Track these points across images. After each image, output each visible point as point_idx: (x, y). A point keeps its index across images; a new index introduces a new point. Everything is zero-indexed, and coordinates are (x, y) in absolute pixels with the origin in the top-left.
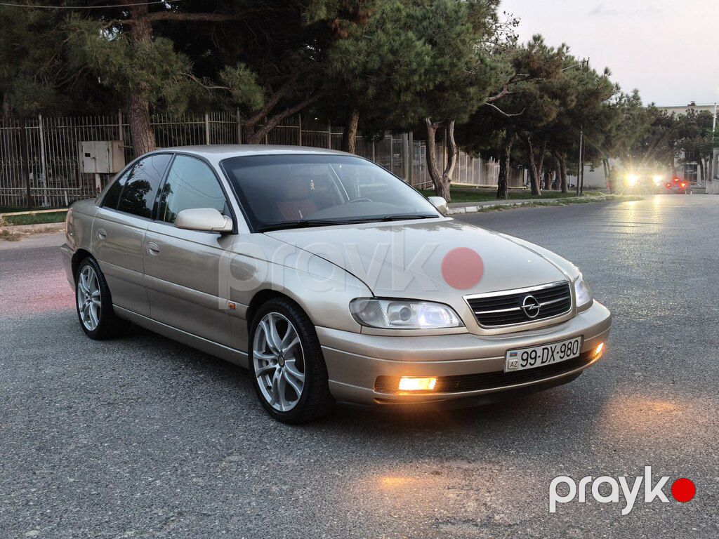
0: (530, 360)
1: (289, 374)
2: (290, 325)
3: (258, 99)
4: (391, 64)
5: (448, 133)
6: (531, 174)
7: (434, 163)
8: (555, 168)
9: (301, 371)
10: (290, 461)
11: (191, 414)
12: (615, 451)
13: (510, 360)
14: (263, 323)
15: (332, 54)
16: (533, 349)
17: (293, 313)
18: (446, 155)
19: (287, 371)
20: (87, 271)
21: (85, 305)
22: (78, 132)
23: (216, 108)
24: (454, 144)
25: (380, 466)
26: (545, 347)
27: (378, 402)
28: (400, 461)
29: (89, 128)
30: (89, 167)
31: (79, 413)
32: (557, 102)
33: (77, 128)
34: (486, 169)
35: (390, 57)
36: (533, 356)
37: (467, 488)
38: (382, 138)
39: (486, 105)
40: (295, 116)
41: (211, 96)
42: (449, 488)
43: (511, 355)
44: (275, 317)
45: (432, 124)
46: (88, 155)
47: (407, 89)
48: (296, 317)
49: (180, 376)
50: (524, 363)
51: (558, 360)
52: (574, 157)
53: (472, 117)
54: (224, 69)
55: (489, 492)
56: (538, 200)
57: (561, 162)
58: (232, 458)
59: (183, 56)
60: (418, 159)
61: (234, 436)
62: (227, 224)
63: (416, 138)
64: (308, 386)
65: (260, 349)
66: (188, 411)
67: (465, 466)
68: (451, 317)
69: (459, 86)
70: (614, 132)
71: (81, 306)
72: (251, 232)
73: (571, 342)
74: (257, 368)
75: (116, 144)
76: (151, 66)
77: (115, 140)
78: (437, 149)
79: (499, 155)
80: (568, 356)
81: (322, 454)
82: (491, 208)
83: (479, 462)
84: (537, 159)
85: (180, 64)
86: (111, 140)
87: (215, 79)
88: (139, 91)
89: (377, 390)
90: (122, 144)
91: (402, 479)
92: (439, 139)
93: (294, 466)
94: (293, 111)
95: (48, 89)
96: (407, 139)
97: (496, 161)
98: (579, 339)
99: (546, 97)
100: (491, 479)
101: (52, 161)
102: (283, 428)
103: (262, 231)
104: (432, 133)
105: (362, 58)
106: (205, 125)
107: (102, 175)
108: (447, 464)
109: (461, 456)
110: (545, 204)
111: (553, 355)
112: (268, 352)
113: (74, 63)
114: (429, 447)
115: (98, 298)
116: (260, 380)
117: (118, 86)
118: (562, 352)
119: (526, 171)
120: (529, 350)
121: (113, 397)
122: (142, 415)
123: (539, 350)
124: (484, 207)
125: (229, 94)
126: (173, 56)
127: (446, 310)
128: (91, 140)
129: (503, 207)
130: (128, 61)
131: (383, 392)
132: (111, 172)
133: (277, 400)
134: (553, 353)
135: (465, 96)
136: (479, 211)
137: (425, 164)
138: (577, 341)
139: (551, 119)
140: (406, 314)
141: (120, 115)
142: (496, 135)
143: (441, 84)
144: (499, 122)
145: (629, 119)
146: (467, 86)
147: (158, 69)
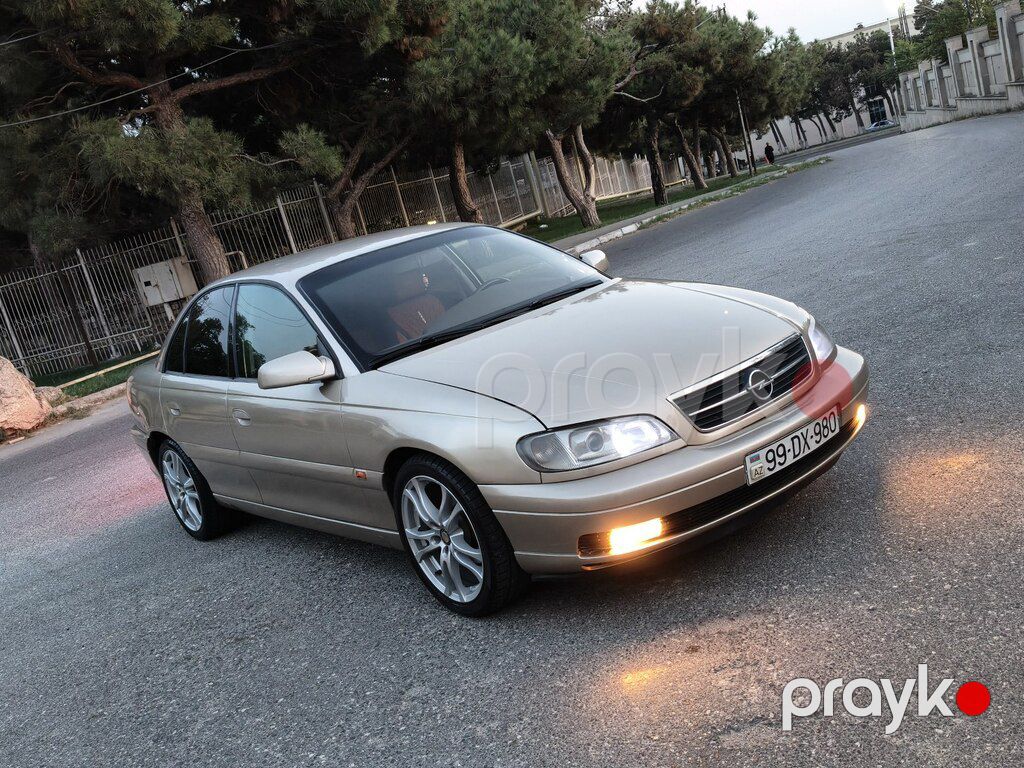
0: (778, 460)
1: (460, 553)
2: (444, 489)
3: (334, 163)
4: (486, 76)
5: (577, 142)
6: (688, 162)
7: (569, 182)
8: (715, 147)
9: (474, 545)
10: (492, 679)
11: (347, 632)
12: (920, 550)
13: (752, 467)
14: (408, 492)
15: (409, 83)
16: (778, 443)
17: (444, 473)
18: (580, 166)
19: (455, 550)
20: (170, 457)
21: (179, 501)
22: (128, 259)
23: (286, 187)
24: (587, 152)
25: (614, 655)
26: (794, 435)
27: (589, 568)
28: (639, 642)
29: (141, 250)
30: (153, 297)
31: (201, 666)
32: (701, 70)
33: (127, 254)
34: (632, 170)
35: (483, 68)
36: (781, 452)
37: (741, 664)
38: (497, 168)
39: (615, 95)
40: (387, 168)
41: (276, 176)
42: (716, 671)
43: (752, 461)
44: (421, 482)
45: (555, 136)
46: (148, 284)
47: (514, 101)
48: (449, 477)
49: (321, 573)
50: (771, 465)
51: (814, 446)
52: (735, 130)
53: (601, 115)
54: (282, 137)
55: (772, 662)
56: (707, 196)
57: (722, 140)
58: (413, 692)
59: (228, 135)
60: (548, 179)
61: (409, 655)
62: (326, 368)
63: (539, 157)
64: (489, 564)
65: (413, 525)
66: (342, 628)
67: (728, 626)
68: (658, 432)
69: (577, 81)
70: (777, 88)
71: (175, 503)
72: (361, 372)
73: (825, 418)
74: (415, 551)
75: (178, 261)
76: (191, 158)
77: (176, 256)
78: (569, 162)
79: (643, 149)
80: (825, 437)
81: (531, 656)
82: (652, 222)
83: (744, 616)
84: (691, 141)
85: (228, 146)
86: (171, 257)
87: (276, 152)
88: (188, 191)
89: (583, 554)
90: (185, 259)
91: (649, 671)
92: (567, 151)
93: (498, 686)
94: (381, 165)
95: (76, 218)
96: (528, 161)
97: (643, 158)
98: (834, 410)
99: (685, 66)
100: (769, 640)
101: (108, 302)
102: (470, 625)
103: (375, 368)
104: (558, 146)
105: (449, 79)
106: (278, 209)
107: (170, 303)
108: (702, 631)
109: (718, 613)
110: (716, 199)
111: (806, 443)
112: (424, 527)
113: (98, 178)
114: (671, 607)
115: (192, 488)
116: (423, 566)
117: (160, 192)
118: (817, 434)
119: (680, 159)
120: (774, 447)
121: (241, 627)
122: (282, 649)
123: (787, 442)
124: (644, 221)
125: (298, 167)
126: (217, 138)
127: (650, 422)
128: (147, 264)
129: (665, 216)
130: (163, 159)
131: (594, 554)
132: (182, 296)
133: (452, 587)
134: (805, 439)
135: (586, 92)
136: (639, 229)
137: (558, 185)
138: (832, 413)
139: (697, 93)
140: (597, 442)
141: (173, 224)
142: (635, 127)
143: (554, 84)
144: (634, 111)
145: (792, 67)
146: (586, 78)
147: (202, 159)
